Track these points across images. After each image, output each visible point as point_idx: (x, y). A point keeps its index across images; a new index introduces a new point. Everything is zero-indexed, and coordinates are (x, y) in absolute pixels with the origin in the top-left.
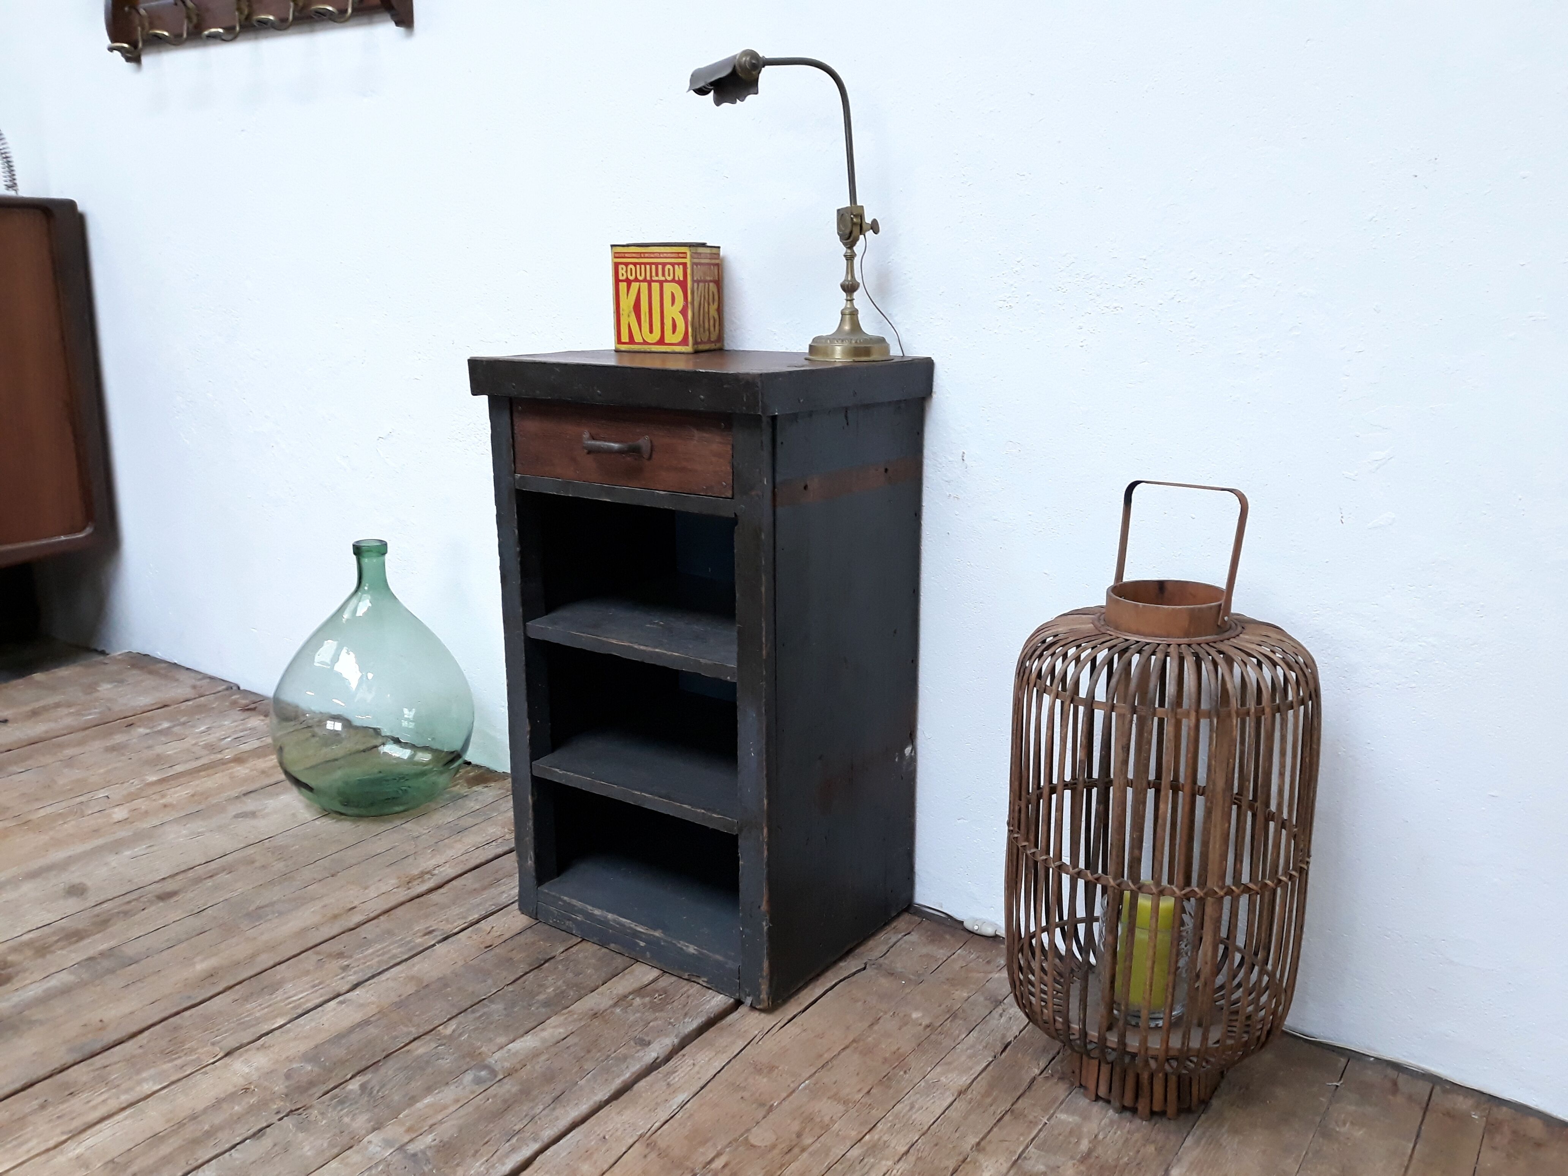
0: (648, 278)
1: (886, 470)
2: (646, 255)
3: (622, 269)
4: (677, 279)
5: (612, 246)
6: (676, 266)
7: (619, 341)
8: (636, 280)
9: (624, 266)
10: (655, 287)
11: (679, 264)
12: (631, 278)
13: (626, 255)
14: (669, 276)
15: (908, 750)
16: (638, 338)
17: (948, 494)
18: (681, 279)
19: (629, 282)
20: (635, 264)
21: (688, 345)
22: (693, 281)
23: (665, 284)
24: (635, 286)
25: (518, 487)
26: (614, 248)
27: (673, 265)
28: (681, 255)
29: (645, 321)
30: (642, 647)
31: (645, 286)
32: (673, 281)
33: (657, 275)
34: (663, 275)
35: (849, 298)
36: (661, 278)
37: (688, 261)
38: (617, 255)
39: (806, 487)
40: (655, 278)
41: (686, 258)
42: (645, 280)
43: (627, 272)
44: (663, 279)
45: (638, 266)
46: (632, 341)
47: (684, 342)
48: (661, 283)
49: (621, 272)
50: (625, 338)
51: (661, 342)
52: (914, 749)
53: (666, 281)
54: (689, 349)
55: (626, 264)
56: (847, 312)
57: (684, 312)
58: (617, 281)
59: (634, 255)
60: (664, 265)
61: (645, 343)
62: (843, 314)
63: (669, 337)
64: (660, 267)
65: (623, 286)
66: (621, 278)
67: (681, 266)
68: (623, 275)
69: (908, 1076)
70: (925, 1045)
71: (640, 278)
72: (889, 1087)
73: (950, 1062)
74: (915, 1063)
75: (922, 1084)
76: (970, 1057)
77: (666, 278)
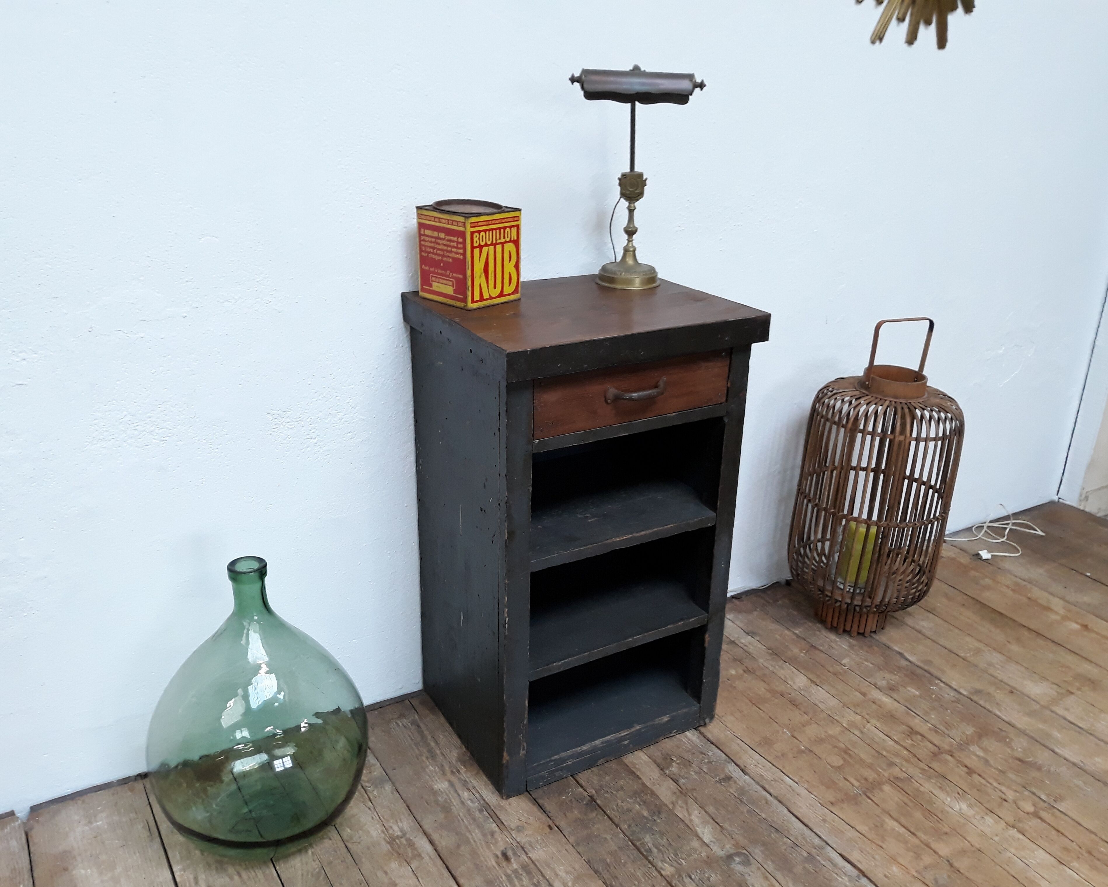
0: (494, 242)
2: (493, 222)
3: (476, 236)
4: (512, 239)
6: (513, 229)
7: (473, 300)
8: (486, 245)
9: (478, 234)
10: (499, 248)
11: (514, 226)
12: (482, 243)
13: (479, 224)
14: (508, 237)
16: (486, 296)
18: (515, 238)
19: (481, 247)
20: (485, 231)
21: (517, 293)
23: (505, 245)
24: (485, 250)
27: (510, 227)
28: (515, 219)
29: (491, 279)
31: (492, 248)
32: (510, 241)
33: (500, 238)
34: (504, 237)
35: (630, 239)
36: (503, 240)
37: (520, 223)
38: (473, 225)
42: (492, 244)
43: (479, 239)
45: (488, 233)
46: (481, 298)
47: (516, 290)
48: (503, 245)
49: (475, 239)
51: (501, 295)
53: (506, 242)
54: (519, 296)
55: (479, 232)
57: (517, 266)
59: (484, 223)
60: (505, 229)
61: (491, 298)
63: (507, 289)
64: (502, 230)
65: (477, 252)
66: (475, 245)
67: (516, 228)
68: (477, 242)
69: (793, 694)
70: (765, 679)
71: (489, 243)
72: (801, 704)
73: (785, 677)
74: (782, 688)
75: (802, 692)
76: (783, 669)
77: (505, 240)
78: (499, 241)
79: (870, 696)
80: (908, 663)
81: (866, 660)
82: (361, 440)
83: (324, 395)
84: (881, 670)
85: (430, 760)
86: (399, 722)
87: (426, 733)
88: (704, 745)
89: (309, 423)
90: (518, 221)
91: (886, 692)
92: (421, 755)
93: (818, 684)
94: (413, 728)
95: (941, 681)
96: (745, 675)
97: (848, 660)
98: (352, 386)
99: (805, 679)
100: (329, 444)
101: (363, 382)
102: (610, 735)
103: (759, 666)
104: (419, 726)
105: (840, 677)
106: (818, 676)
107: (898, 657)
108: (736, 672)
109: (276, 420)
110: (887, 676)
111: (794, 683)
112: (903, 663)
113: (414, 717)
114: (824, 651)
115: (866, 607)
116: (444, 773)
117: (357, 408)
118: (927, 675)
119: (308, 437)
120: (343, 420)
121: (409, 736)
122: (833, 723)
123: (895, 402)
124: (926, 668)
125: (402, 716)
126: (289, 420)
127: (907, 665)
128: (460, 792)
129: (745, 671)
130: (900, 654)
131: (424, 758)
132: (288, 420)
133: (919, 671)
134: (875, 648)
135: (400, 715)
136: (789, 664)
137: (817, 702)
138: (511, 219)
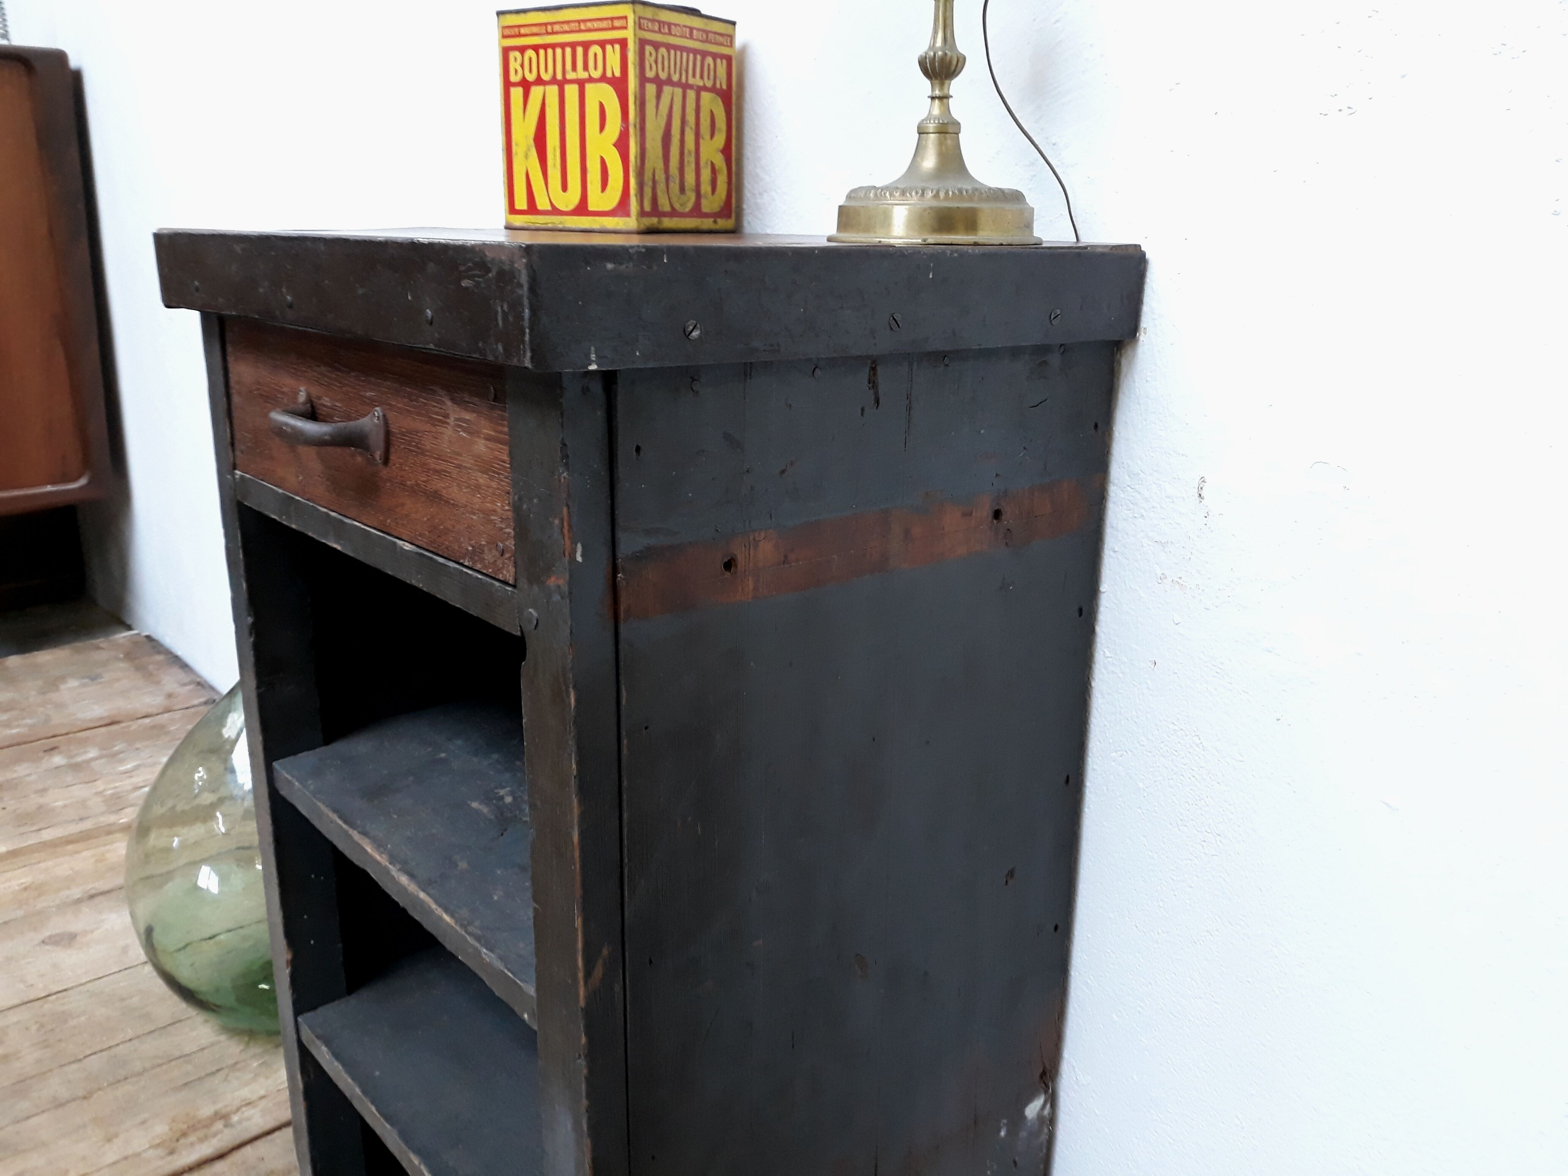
0: (559, 76)
1: (997, 514)
2: (557, 28)
3: (516, 59)
4: (609, 74)
5: (499, 14)
6: (609, 48)
7: (512, 209)
8: (539, 81)
9: (517, 54)
10: (572, 93)
11: (612, 42)
12: (531, 77)
13: (523, 31)
14: (596, 68)
15: (1033, 1109)
16: (542, 203)
17: (1159, 573)
18: (618, 74)
19: (526, 86)
20: (536, 48)
21: (628, 214)
22: (643, 80)
23: (589, 87)
24: (536, 94)
25: (239, 498)
26: (502, 17)
27: (602, 44)
28: (617, 23)
29: (555, 165)
30: (404, 879)
31: (553, 93)
32: (603, 79)
33: (574, 69)
34: (586, 68)
35: (937, 93)
36: (582, 74)
37: (629, 34)
38: (507, 32)
39: (729, 565)
40: (571, 75)
41: (625, 28)
42: (554, 81)
43: (522, 66)
44: (585, 76)
45: (542, 52)
46: (532, 208)
47: (622, 208)
48: (582, 85)
49: (514, 65)
50: (521, 203)
51: (582, 209)
52: (1052, 1100)
53: (591, 80)
54: (631, 222)
55: (522, 49)
56: (931, 127)
57: (622, 145)
58: (507, 85)
59: (535, 30)
60: (586, 45)
61: (555, 211)
62: (922, 132)
63: (598, 200)
64: (580, 50)
65: (517, 95)
66: (514, 78)
67: (617, 47)
68: (516, 71)
71: (546, 77)
77: (590, 75)
78: (574, 76)
138: (604, 24)
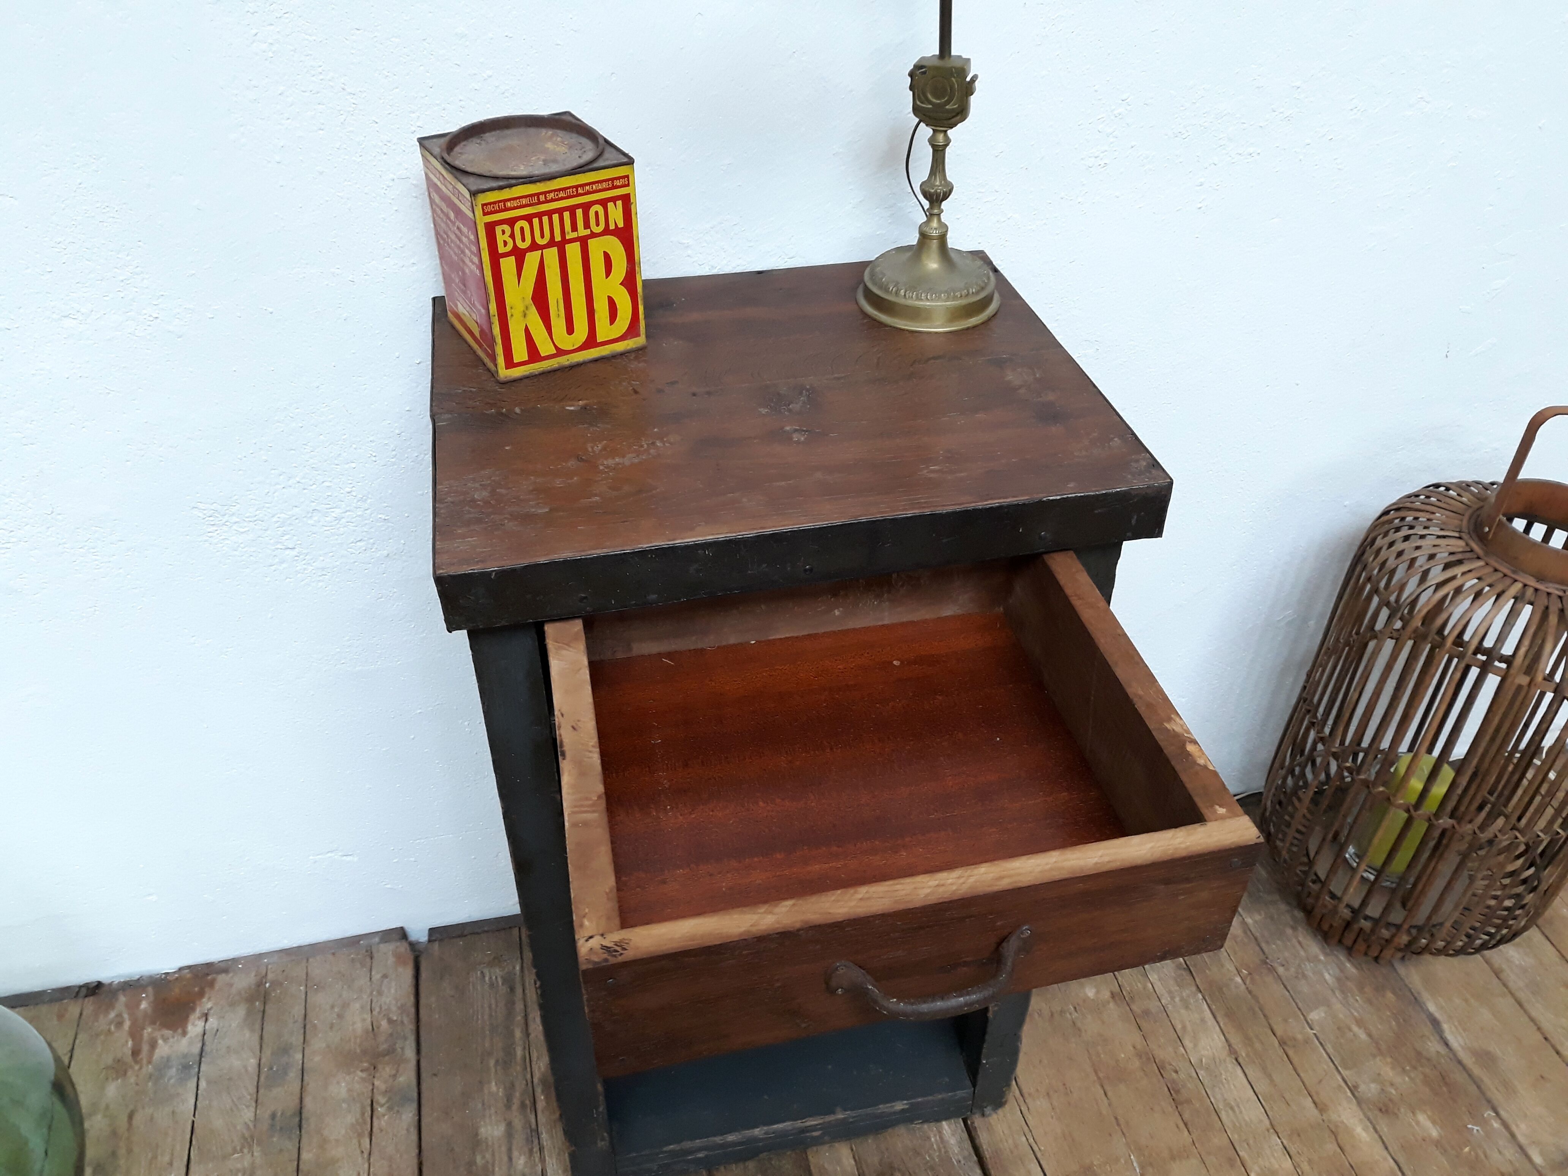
0: (558, 238)
2: (551, 196)
3: (503, 232)
4: (612, 227)
5: (474, 192)
6: (610, 205)
7: (510, 364)
8: (534, 247)
9: (507, 228)
10: (573, 251)
11: (614, 199)
12: (522, 245)
13: (509, 204)
14: (598, 225)
16: (545, 348)
18: (621, 224)
19: (519, 255)
20: (529, 218)
21: (638, 335)
23: (591, 242)
24: (532, 260)
26: (479, 195)
27: (604, 203)
28: (618, 183)
29: (558, 315)
31: (552, 255)
32: (607, 232)
33: (574, 228)
34: (587, 225)
35: (932, 208)
36: (582, 232)
37: (631, 190)
38: (489, 208)
40: (570, 235)
42: (552, 243)
43: (512, 236)
44: (588, 232)
45: (536, 221)
46: (534, 354)
47: (632, 331)
48: (583, 242)
49: (500, 239)
50: (521, 355)
51: (591, 341)
53: (593, 235)
54: (640, 343)
55: (511, 222)
57: (628, 282)
58: (495, 257)
59: (524, 201)
60: (586, 207)
61: (560, 352)
63: (604, 331)
64: (579, 213)
65: (508, 265)
66: (501, 249)
67: (619, 203)
68: (505, 243)
69: (1182, 1075)
70: (1143, 1024)
71: (540, 241)
72: (1188, 1101)
73: (1184, 1028)
74: (1165, 1053)
75: (1202, 1073)
76: (1187, 1008)
77: (591, 231)
78: (574, 235)
79: (1334, 1117)
80: (1442, 1050)
81: (1360, 1023)
82: (385, 553)
83: (298, 479)
84: (1381, 1052)
85: (499, 1068)
86: (486, 972)
87: (519, 1006)
88: (963, 1162)
89: (277, 525)
90: (628, 185)
91: (1369, 1114)
92: (490, 1054)
93: (1240, 1060)
94: (503, 989)
95: (1497, 1114)
96: (1112, 1005)
97: (1323, 1015)
98: (353, 465)
99: (1217, 1040)
100: (322, 558)
101: (374, 459)
102: (784, 1121)
103: (1145, 988)
104: (512, 989)
105: (1291, 1053)
106: (1248, 1041)
107: (1427, 1029)
108: (1098, 992)
109: (211, 519)
110: (1388, 1072)
111: (1195, 1045)
112: (1433, 1047)
113: (514, 968)
114: (1284, 979)
115: (1388, 925)
116: (508, 1106)
117: (369, 501)
118: (1473, 1088)
119: (279, 546)
120: (343, 520)
121: (490, 1007)
122: (1232, 1166)
123: (1536, 590)
124: (1477, 1071)
125: (497, 960)
126: (238, 520)
127: (1438, 1052)
128: (515, 1154)
129: (1113, 996)
130: (1435, 1023)
131: (492, 1063)
132: (235, 519)
133: (1459, 1077)
134: (1390, 995)
135: (495, 958)
136: (1204, 998)
137: (1220, 1106)
138: (604, 185)
